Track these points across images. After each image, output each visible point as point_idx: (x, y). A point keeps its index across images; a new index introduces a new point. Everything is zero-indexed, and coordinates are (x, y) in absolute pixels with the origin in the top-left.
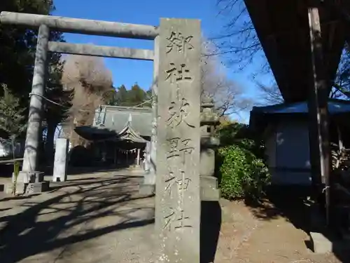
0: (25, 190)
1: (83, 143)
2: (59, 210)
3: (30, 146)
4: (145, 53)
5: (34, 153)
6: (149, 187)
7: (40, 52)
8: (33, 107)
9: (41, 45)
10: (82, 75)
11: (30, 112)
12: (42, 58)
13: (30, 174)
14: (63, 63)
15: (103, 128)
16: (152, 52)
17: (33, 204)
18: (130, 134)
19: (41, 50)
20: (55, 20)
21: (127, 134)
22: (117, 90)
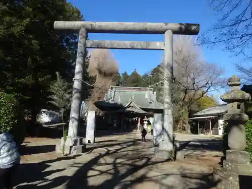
0: (70, 152)
1: (99, 113)
2: (102, 173)
3: (73, 118)
4: (158, 45)
5: (76, 123)
6: (164, 152)
7: (80, 48)
8: (75, 88)
9: (81, 42)
10: (99, 66)
11: (73, 93)
12: (82, 53)
13: (73, 139)
14: (89, 57)
15: (113, 102)
16: (163, 43)
17: (80, 165)
18: (132, 106)
19: (81, 47)
20: (91, 25)
21: (130, 106)
22: (121, 75)
